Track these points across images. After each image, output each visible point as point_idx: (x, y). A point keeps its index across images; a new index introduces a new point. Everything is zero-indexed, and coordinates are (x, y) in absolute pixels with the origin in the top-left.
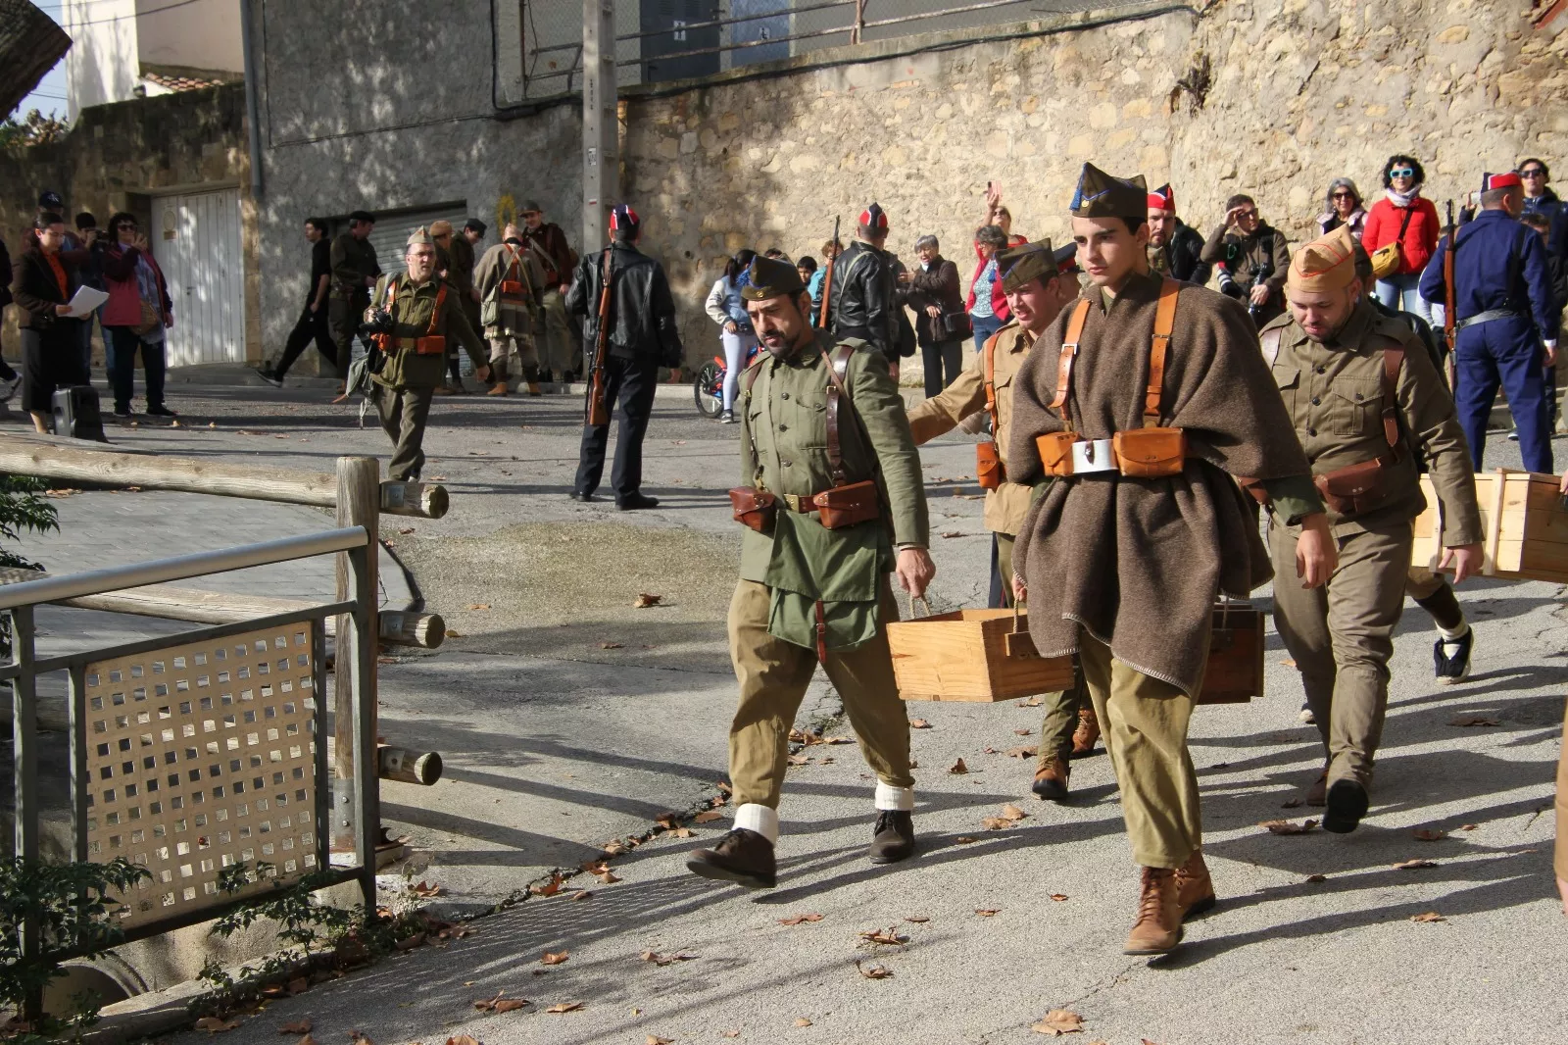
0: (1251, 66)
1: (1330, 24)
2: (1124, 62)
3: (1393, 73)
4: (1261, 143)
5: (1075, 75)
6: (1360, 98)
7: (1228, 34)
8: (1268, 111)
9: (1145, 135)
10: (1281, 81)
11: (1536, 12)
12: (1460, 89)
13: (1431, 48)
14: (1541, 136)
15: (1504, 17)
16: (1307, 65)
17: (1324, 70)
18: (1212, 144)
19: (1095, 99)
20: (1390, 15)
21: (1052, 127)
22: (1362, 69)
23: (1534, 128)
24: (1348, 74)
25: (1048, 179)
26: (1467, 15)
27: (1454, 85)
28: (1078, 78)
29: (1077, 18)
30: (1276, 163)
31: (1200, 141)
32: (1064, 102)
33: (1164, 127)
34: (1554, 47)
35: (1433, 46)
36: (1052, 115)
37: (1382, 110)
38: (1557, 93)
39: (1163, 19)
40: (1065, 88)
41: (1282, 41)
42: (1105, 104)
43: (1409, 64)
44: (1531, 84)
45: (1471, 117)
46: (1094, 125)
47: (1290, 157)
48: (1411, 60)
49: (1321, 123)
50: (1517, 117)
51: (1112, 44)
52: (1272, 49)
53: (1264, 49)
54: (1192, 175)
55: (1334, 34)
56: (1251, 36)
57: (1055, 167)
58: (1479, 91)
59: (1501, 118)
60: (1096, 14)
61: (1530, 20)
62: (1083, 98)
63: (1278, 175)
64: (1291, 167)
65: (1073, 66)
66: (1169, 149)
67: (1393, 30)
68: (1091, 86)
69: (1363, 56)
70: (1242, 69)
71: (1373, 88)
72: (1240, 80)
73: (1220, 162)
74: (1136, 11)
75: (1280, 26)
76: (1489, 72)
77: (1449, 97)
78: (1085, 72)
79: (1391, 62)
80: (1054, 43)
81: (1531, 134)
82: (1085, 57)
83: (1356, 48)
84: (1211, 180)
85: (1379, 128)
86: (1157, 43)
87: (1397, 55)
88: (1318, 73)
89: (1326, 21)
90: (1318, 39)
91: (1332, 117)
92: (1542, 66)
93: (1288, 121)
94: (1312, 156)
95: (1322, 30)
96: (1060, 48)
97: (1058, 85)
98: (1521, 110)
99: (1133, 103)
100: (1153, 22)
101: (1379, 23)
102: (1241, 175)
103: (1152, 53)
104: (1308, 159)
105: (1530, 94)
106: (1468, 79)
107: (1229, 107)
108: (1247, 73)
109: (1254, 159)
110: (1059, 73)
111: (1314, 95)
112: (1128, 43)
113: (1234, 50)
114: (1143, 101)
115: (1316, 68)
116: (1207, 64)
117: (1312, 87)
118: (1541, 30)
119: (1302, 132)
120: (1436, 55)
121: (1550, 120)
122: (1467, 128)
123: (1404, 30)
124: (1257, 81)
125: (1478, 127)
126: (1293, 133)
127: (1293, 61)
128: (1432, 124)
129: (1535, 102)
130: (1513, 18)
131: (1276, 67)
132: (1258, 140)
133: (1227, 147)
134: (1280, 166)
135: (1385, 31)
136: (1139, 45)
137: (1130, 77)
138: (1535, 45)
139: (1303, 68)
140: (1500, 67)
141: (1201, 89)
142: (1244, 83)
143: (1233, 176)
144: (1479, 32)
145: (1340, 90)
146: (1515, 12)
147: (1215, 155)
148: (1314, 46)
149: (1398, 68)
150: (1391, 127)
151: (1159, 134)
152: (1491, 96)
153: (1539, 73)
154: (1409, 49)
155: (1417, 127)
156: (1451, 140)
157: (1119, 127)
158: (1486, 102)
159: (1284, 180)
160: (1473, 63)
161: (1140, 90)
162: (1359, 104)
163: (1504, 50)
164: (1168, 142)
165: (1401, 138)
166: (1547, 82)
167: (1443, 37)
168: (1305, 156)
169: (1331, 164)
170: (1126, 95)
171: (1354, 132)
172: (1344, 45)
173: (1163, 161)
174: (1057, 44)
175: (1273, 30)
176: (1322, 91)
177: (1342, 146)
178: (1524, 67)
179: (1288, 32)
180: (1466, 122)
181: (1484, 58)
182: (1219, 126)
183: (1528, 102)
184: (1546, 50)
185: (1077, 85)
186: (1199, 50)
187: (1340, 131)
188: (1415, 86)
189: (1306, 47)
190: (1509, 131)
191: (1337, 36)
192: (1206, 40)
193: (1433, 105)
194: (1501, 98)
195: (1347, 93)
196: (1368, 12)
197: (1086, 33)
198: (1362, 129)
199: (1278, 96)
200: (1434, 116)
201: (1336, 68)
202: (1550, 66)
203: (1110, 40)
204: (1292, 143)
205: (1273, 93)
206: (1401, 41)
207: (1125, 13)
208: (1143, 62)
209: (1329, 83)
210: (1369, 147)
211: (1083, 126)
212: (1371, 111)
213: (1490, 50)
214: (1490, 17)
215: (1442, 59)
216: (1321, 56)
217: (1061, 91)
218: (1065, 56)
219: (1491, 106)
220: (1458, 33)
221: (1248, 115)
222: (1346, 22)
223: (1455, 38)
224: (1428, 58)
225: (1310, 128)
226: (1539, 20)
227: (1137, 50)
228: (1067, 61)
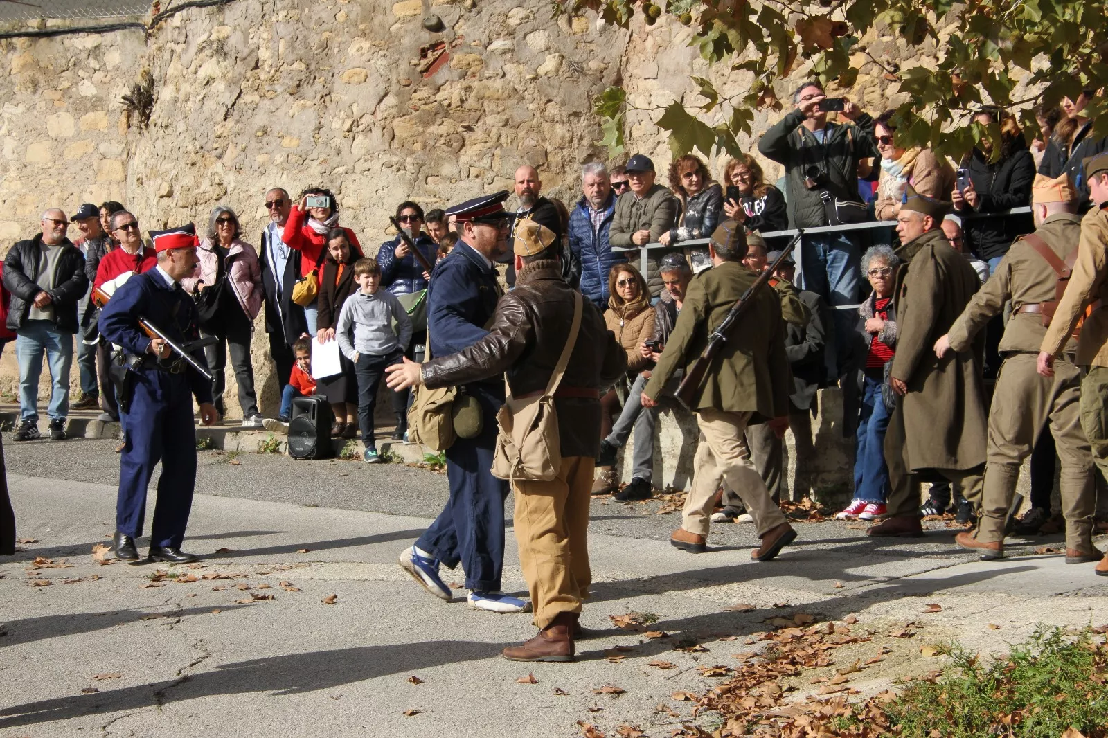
0: (185, 88)
1: (249, 55)
2: (81, 73)
3: (304, 107)
4: (193, 164)
5: (32, 82)
6: (277, 128)
7: (167, 55)
8: (198, 134)
9: (102, 148)
10: (210, 105)
11: (424, 62)
12: (361, 128)
13: (336, 86)
14: (430, 179)
15: (396, 63)
16: (231, 92)
17: (247, 98)
18: (152, 162)
19: (53, 108)
20: (302, 52)
21: (9, 132)
22: (279, 100)
23: (424, 172)
24: (266, 104)
25: (5, 184)
26: (365, 58)
27: (356, 123)
28: (35, 85)
29: (33, 24)
30: (205, 185)
31: (144, 158)
32: (21, 108)
33: (120, 142)
34: (440, 96)
35: (338, 86)
36: (10, 120)
37: (294, 143)
38: (442, 141)
39: (118, 35)
40: (22, 94)
41: (211, 67)
42: (62, 113)
43: (316, 101)
44: (421, 129)
45: (369, 156)
46: (53, 134)
47: (217, 181)
48: (319, 96)
49: (244, 150)
50: (409, 160)
51: (69, 55)
52: (202, 73)
53: (196, 73)
54: (139, 191)
55: (253, 64)
56: (185, 59)
57: (13, 173)
58: (377, 132)
59: (395, 159)
60: (52, 23)
61: (419, 69)
62: (41, 106)
63: (207, 197)
64: (218, 190)
65: (30, 73)
66: (125, 164)
67: (303, 66)
68: (50, 94)
69: (279, 88)
70: (178, 90)
71: (288, 120)
72: (176, 101)
73: (159, 181)
74: (92, 24)
75: (208, 52)
76: (385, 114)
77: (351, 134)
78: (42, 79)
79: (302, 97)
80: (11, 47)
81: (421, 177)
82: (42, 65)
83: (272, 80)
84: (152, 197)
85: (293, 159)
86: (113, 58)
87: (308, 91)
88: (241, 101)
89: (246, 51)
90: (240, 67)
91: (253, 144)
92: (428, 112)
93: (216, 146)
94: (236, 181)
95: (243, 59)
96: (17, 54)
97: (16, 89)
98: (413, 153)
99: (90, 116)
100: (109, 37)
101: (291, 57)
102: (176, 195)
103: (109, 67)
104: (232, 184)
105: (420, 139)
106: (367, 120)
107: (167, 127)
108: (182, 95)
109: (187, 181)
110: (17, 78)
111: (237, 122)
112: (84, 55)
113: (171, 71)
114: (100, 114)
115: (239, 96)
116: (151, 82)
117: (236, 114)
118: (427, 79)
119: (228, 157)
120: (342, 94)
121: (437, 165)
122: (366, 166)
123: (313, 67)
124: (190, 104)
125: (376, 165)
126: (220, 157)
127: (219, 86)
128: (338, 159)
129: (424, 147)
130: (404, 66)
131: (204, 92)
132: (190, 162)
133: (167, 165)
134: (209, 188)
135: (296, 66)
136: (96, 58)
137: (88, 89)
138: (423, 93)
139: (228, 94)
140: (394, 111)
141: (145, 107)
142: (179, 104)
143: (169, 195)
144: (377, 75)
145: (260, 120)
146: (406, 60)
147: (155, 173)
148: (236, 74)
149: (309, 103)
150: (304, 158)
151: (116, 148)
152: (387, 137)
153: (428, 120)
154: (318, 86)
155: (325, 161)
156: (354, 177)
157: (77, 137)
158: (383, 142)
159: (212, 202)
160: (372, 104)
161: (97, 103)
162: (276, 133)
163: (397, 95)
164: (125, 156)
165: (311, 171)
166: (434, 129)
167: (345, 77)
168: (230, 180)
169: (253, 190)
170: (83, 106)
171: (272, 161)
172: (263, 76)
173: (120, 176)
174: (14, 49)
175: (202, 55)
176: (244, 119)
177: (263, 174)
178: (415, 113)
179: (214, 59)
180: (366, 161)
181: (381, 101)
182: (159, 143)
183: (418, 146)
184: (432, 98)
185: (35, 92)
186: (146, 68)
187: (261, 158)
188: (323, 121)
189: (230, 75)
190: (402, 172)
191: (256, 67)
192: (152, 59)
193: (337, 141)
194: (396, 141)
195: (266, 123)
196: (282, 46)
197: (43, 41)
198: (279, 159)
199: (207, 119)
200: (339, 152)
201: (256, 98)
202: (437, 113)
203: (67, 50)
204: (218, 167)
205: (203, 116)
206: (311, 76)
207: (81, 24)
208: (99, 76)
209: (250, 112)
210: (284, 176)
211: (41, 134)
212: (286, 142)
213: (386, 94)
214: (384, 62)
215: (346, 99)
216: (244, 85)
217: (18, 97)
218: (22, 62)
219: (387, 148)
220: (358, 75)
221: (182, 137)
222: (264, 54)
223: (356, 79)
224: (333, 95)
225: (234, 156)
226: (426, 70)
227: (93, 64)
228: (24, 66)
